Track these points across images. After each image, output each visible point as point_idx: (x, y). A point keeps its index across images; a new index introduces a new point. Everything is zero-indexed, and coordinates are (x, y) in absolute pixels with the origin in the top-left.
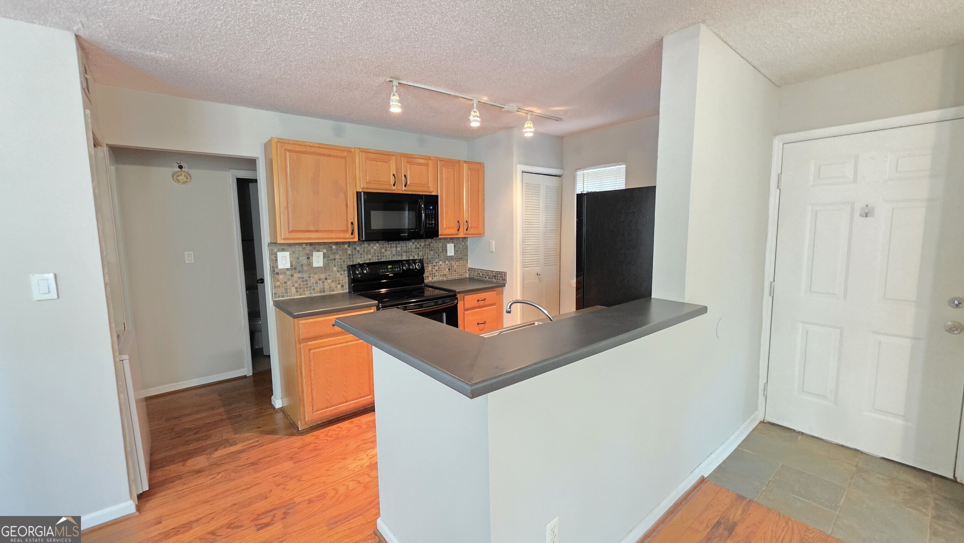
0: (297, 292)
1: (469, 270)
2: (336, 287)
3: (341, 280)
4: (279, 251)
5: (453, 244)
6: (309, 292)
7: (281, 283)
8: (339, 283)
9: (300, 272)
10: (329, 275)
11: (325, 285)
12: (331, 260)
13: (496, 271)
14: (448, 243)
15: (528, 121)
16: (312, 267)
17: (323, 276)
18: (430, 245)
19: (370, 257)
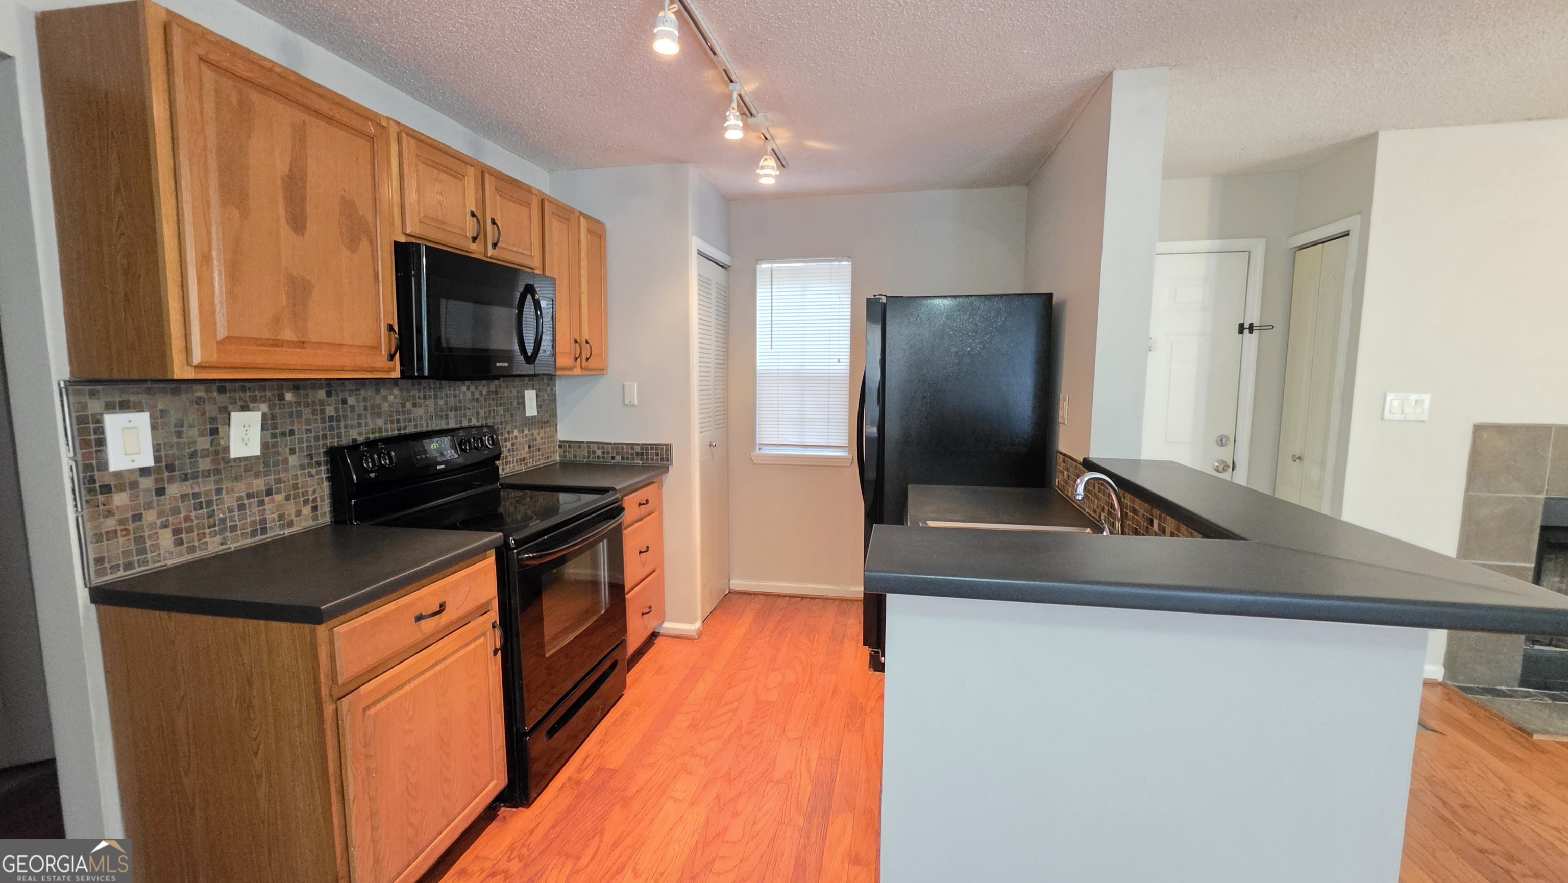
0: (179, 543)
1: (560, 446)
2: (299, 513)
3: (310, 490)
4: (110, 407)
5: (535, 391)
6: (219, 538)
7: (122, 522)
8: (306, 502)
9: (185, 478)
10: (278, 481)
11: (268, 512)
12: (283, 434)
13: (642, 444)
14: (527, 390)
15: (767, 154)
16: (227, 461)
17: (259, 484)
18: (496, 393)
19: (380, 422)
